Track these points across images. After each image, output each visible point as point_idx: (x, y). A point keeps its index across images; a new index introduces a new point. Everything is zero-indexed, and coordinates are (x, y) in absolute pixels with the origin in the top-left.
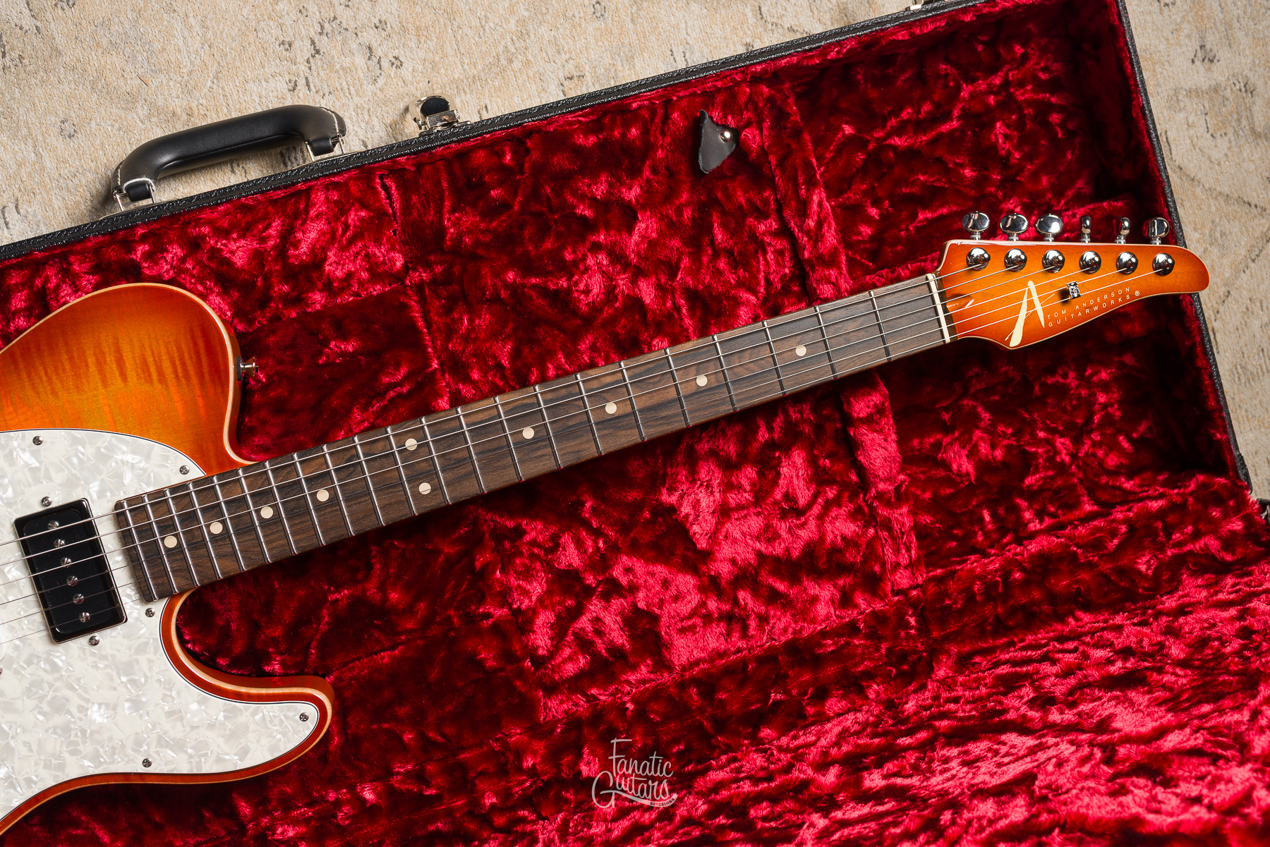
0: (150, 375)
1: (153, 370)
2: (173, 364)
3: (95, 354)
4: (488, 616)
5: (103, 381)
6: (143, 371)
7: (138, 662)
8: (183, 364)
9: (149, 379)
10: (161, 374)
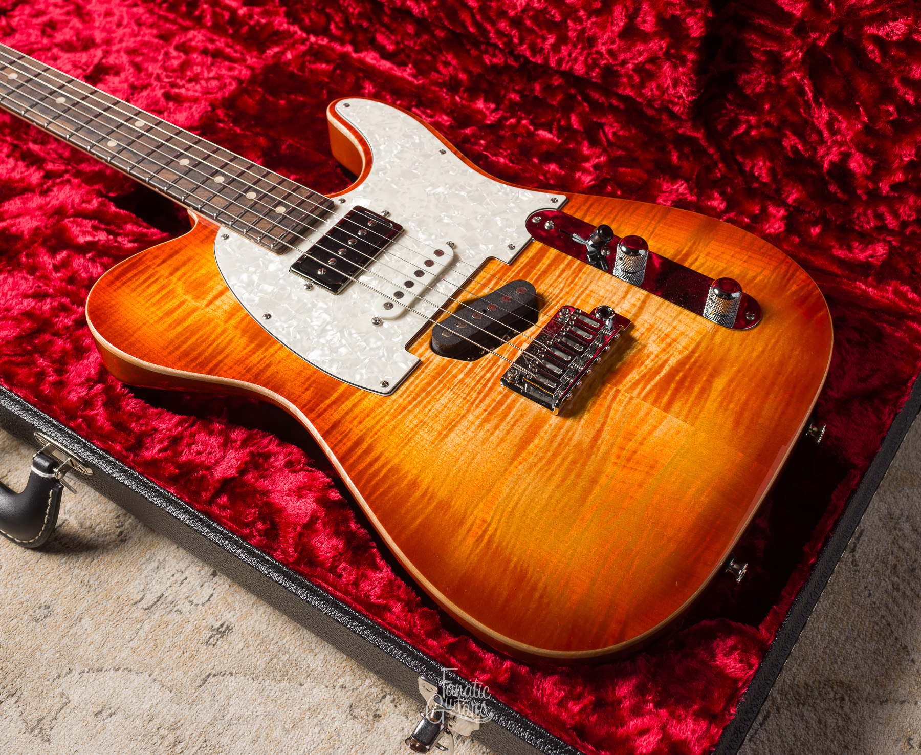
0: (169, 292)
1: (164, 292)
2: (149, 286)
3: (174, 329)
4: (227, 115)
5: (193, 313)
6: (168, 297)
7: (380, 189)
8: (145, 281)
9: (172, 291)
10: (163, 287)
